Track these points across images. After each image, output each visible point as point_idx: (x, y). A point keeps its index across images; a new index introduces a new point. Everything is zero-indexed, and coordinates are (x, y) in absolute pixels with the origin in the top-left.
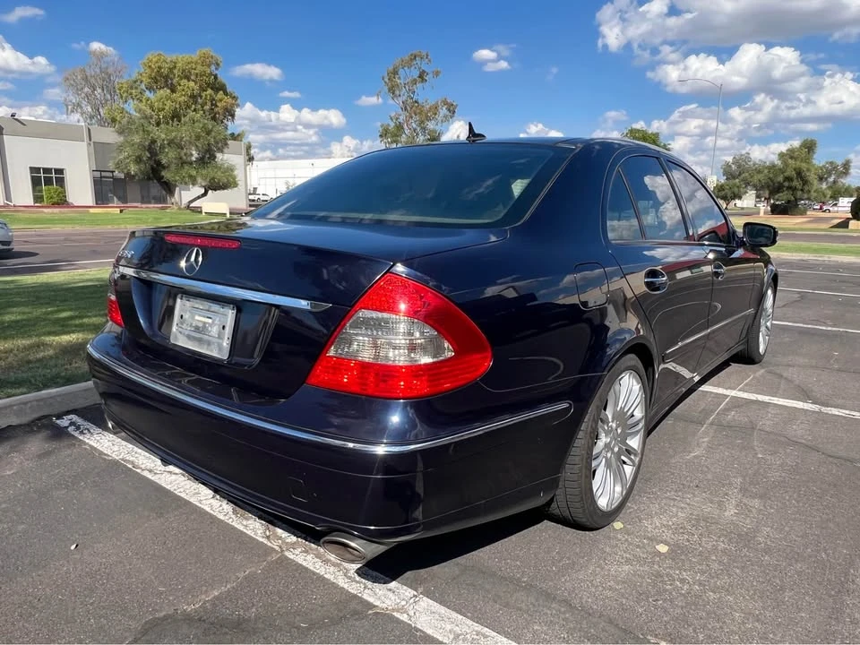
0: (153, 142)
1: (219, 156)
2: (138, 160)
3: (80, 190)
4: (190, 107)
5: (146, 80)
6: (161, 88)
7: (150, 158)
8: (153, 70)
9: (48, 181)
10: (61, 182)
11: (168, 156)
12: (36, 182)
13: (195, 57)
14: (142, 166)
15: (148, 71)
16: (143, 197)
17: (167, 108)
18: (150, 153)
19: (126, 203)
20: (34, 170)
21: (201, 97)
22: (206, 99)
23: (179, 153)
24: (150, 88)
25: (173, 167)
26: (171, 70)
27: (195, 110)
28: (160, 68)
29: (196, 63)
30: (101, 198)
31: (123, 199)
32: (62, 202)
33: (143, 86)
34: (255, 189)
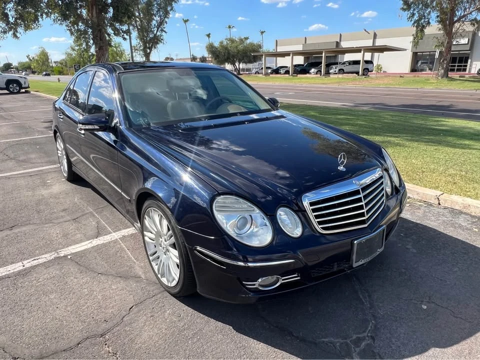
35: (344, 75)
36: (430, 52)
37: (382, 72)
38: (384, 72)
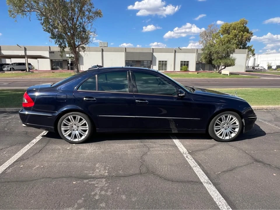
0: (211, 52)
1: (231, 55)
2: (206, 58)
3: (192, 67)
4: (233, 39)
5: (221, 32)
6: (225, 34)
7: (209, 57)
8: (223, 28)
9: (185, 65)
10: (188, 65)
11: (215, 56)
12: (181, 65)
13: (239, 22)
14: (206, 60)
15: (222, 29)
16: (209, 69)
17: (226, 40)
18: (210, 56)
19: (204, 70)
20: (181, 62)
21: (238, 35)
22: (240, 35)
23: (218, 55)
24: (222, 34)
25: (215, 59)
26: (229, 28)
27: (235, 40)
28: (226, 27)
29: (238, 24)
30: (197, 69)
31: (204, 69)
32: (187, 70)
33: (220, 34)
34: (258, 65)
35: (15, 71)
36: (55, 60)
37: (35, 70)
38: (36, 70)
